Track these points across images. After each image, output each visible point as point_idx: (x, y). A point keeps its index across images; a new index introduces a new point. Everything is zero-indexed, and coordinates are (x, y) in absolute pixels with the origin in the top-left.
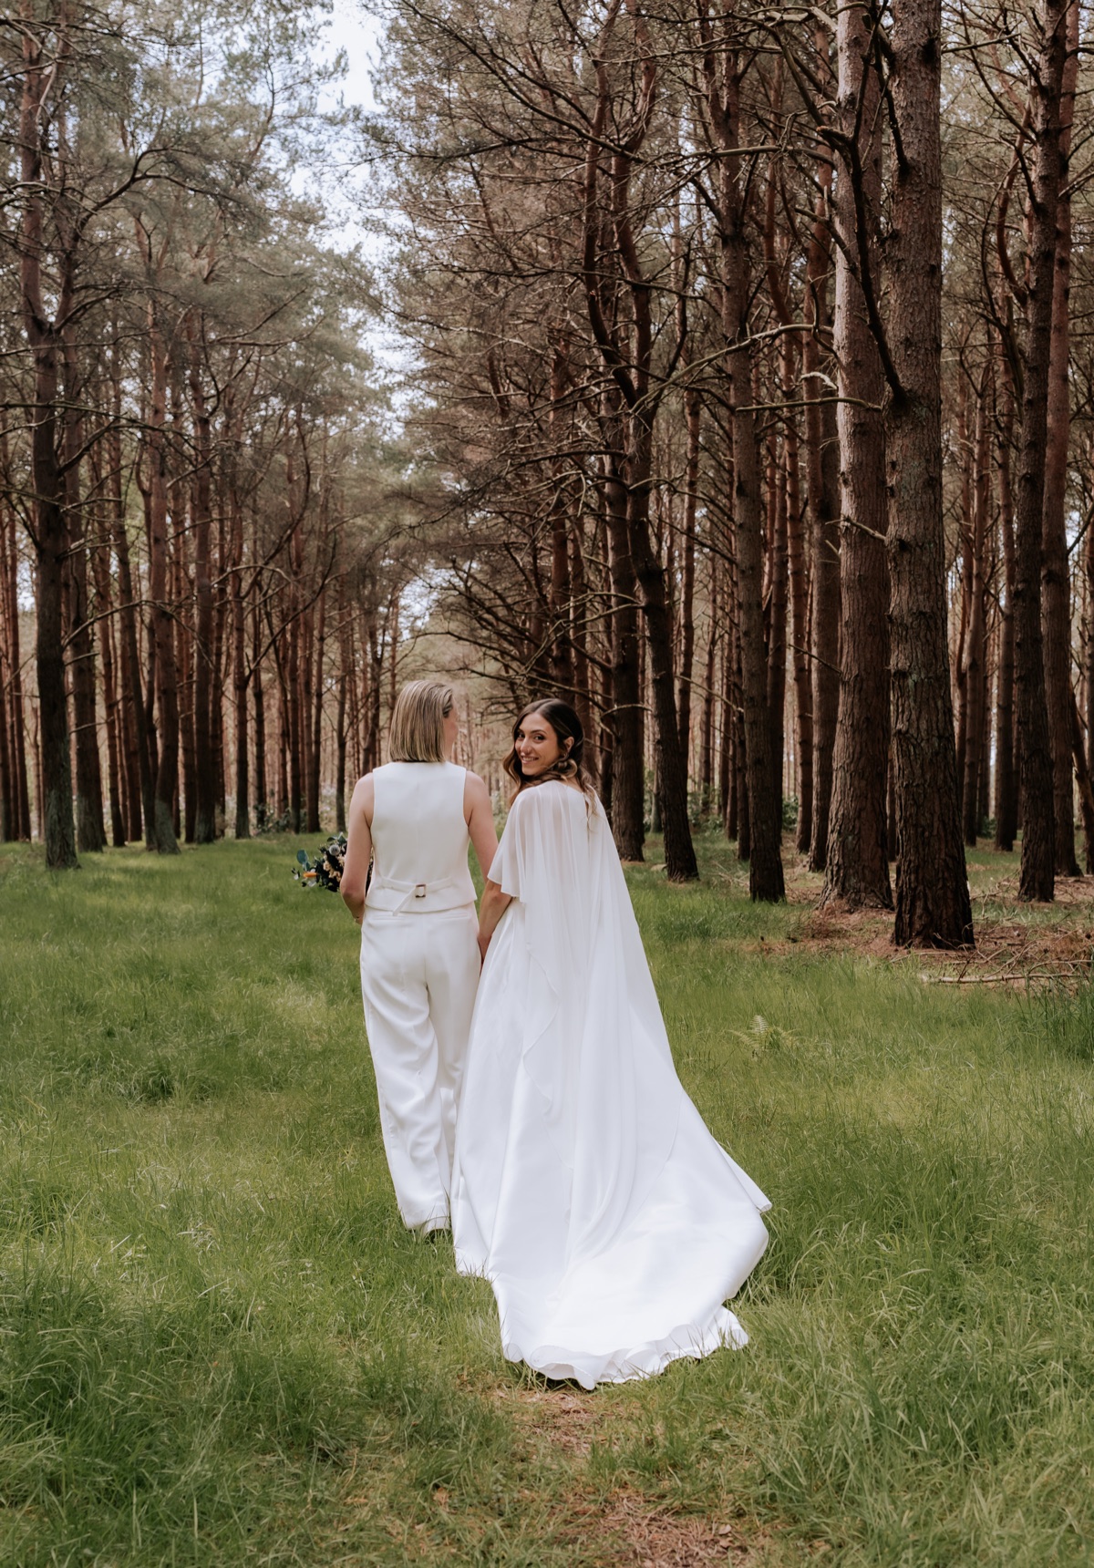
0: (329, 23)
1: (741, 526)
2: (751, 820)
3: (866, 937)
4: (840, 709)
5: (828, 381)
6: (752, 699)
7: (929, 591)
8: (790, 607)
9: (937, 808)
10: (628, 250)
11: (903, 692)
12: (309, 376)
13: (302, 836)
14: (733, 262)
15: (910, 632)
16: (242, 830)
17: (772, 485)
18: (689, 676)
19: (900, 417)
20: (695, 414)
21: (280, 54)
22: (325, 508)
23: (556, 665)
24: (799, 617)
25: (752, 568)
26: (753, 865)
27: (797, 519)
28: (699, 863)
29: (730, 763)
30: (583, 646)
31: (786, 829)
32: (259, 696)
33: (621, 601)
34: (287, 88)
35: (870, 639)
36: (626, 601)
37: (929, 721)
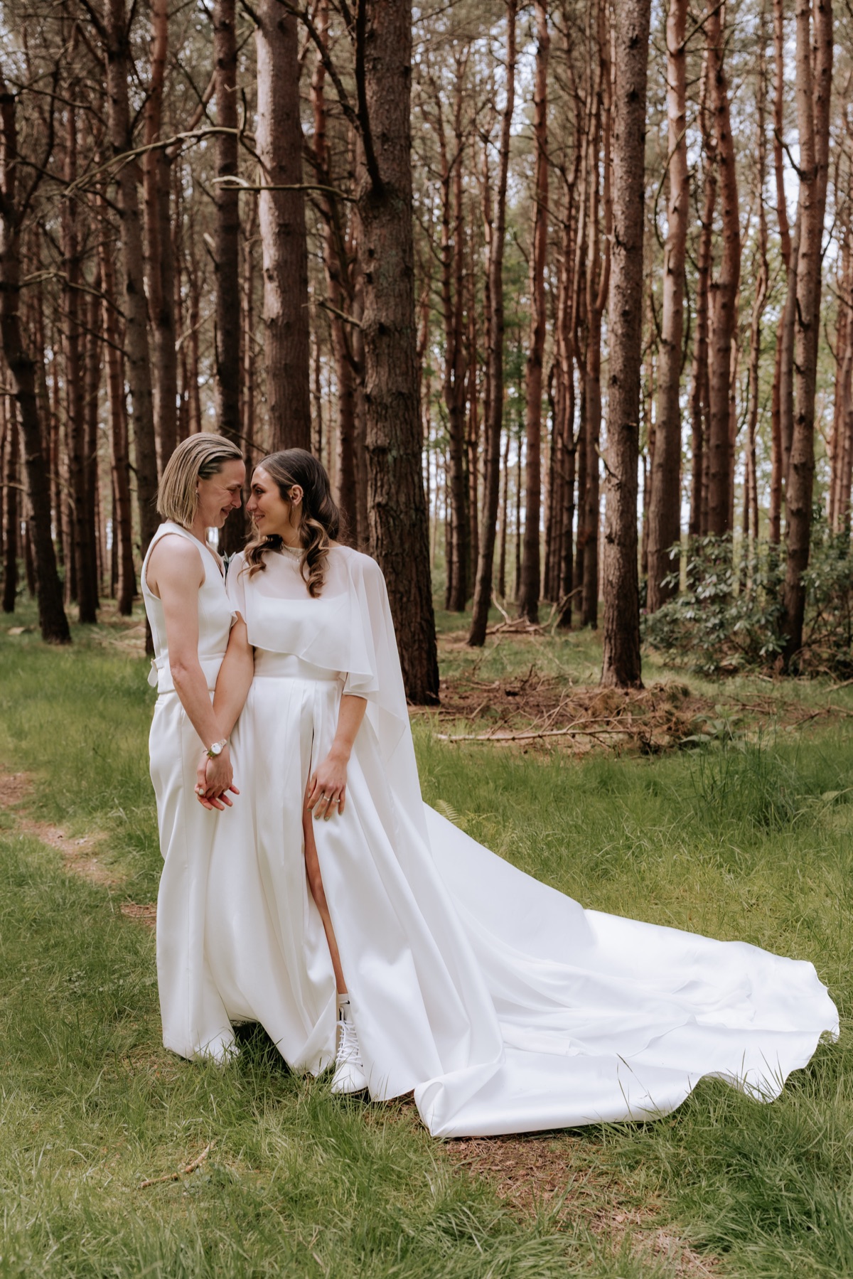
1: (132, 321)
7: (407, 373)
9: (414, 575)
11: (382, 467)
14: (120, 77)
15: (390, 411)
19: (378, 208)
25: (143, 360)
37: (408, 495)
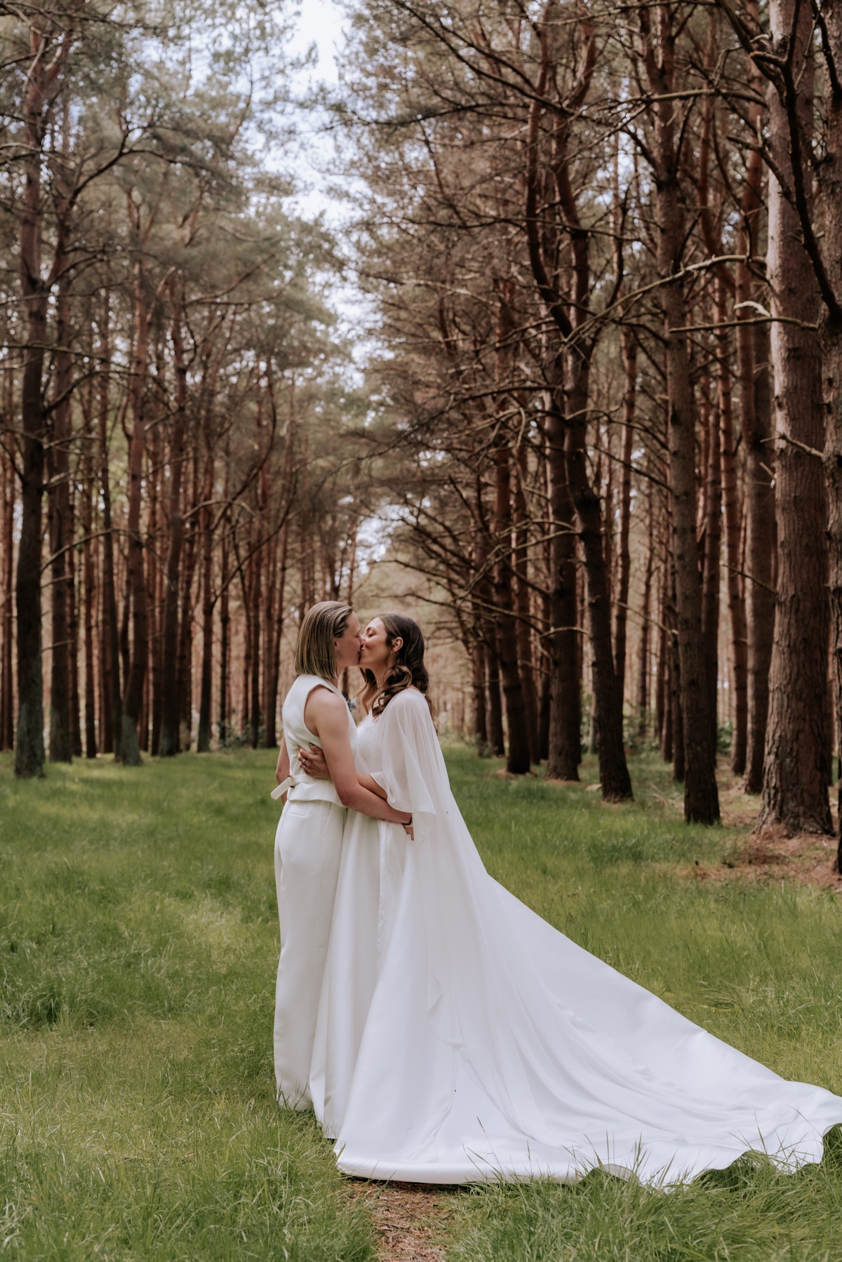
0: (298, 14)
1: (675, 454)
2: (686, 741)
3: (807, 864)
4: (777, 630)
5: (761, 309)
6: (686, 621)
8: (725, 539)
10: (568, 203)
12: (278, 333)
13: (259, 751)
14: (668, 207)
16: (203, 746)
17: (705, 424)
18: (626, 602)
19: (836, 334)
20: (632, 357)
21: (258, 49)
22: (291, 453)
23: (497, 592)
24: (733, 547)
25: (686, 494)
26: (687, 786)
27: (731, 454)
28: (634, 784)
29: (666, 687)
30: (525, 574)
31: (721, 752)
32: (225, 620)
33: (559, 528)
34: (263, 78)
35: (807, 559)
36: (563, 528)
